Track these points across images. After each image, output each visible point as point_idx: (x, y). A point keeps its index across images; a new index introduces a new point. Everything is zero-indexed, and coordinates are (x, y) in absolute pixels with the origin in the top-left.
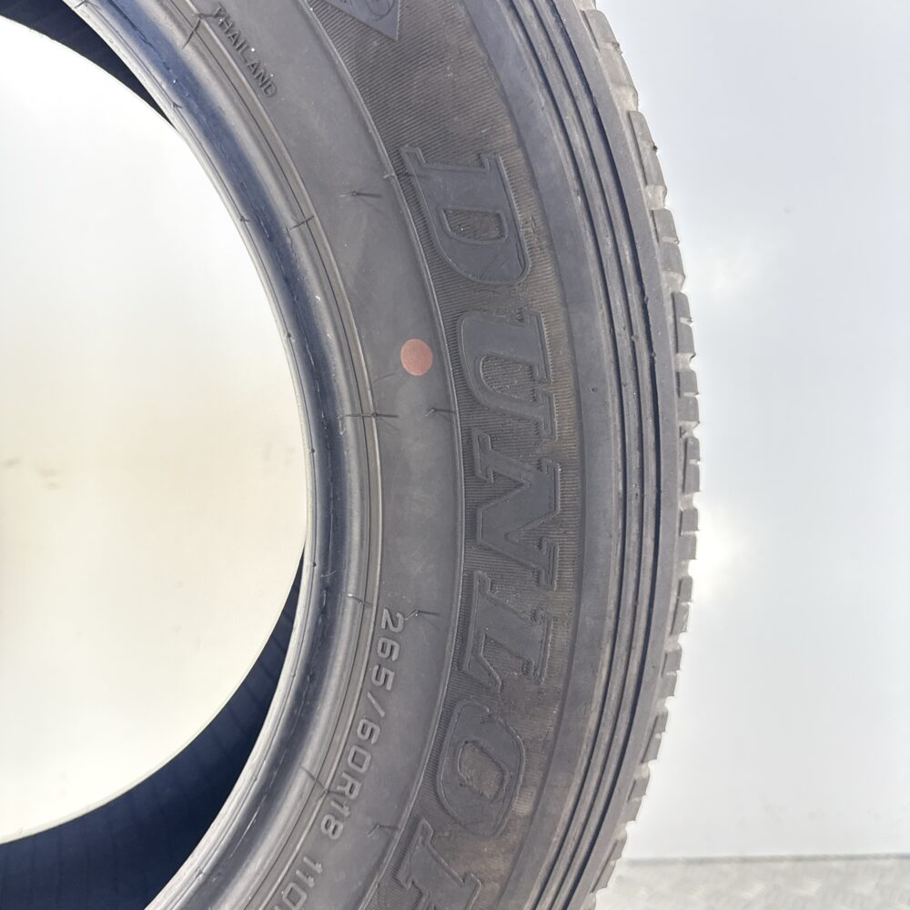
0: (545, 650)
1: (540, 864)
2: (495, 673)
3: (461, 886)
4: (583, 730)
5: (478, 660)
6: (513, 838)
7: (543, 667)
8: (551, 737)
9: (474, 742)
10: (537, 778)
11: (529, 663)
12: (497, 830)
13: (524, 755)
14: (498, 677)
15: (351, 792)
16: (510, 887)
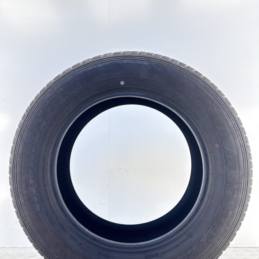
0: (236, 178)
2: (230, 181)
3: (229, 206)
5: (228, 179)
6: (235, 200)
7: (236, 180)
8: (238, 188)
9: (229, 189)
10: (237, 193)
11: (234, 179)
12: (233, 199)
13: (235, 190)
15: (214, 196)
16: (235, 206)
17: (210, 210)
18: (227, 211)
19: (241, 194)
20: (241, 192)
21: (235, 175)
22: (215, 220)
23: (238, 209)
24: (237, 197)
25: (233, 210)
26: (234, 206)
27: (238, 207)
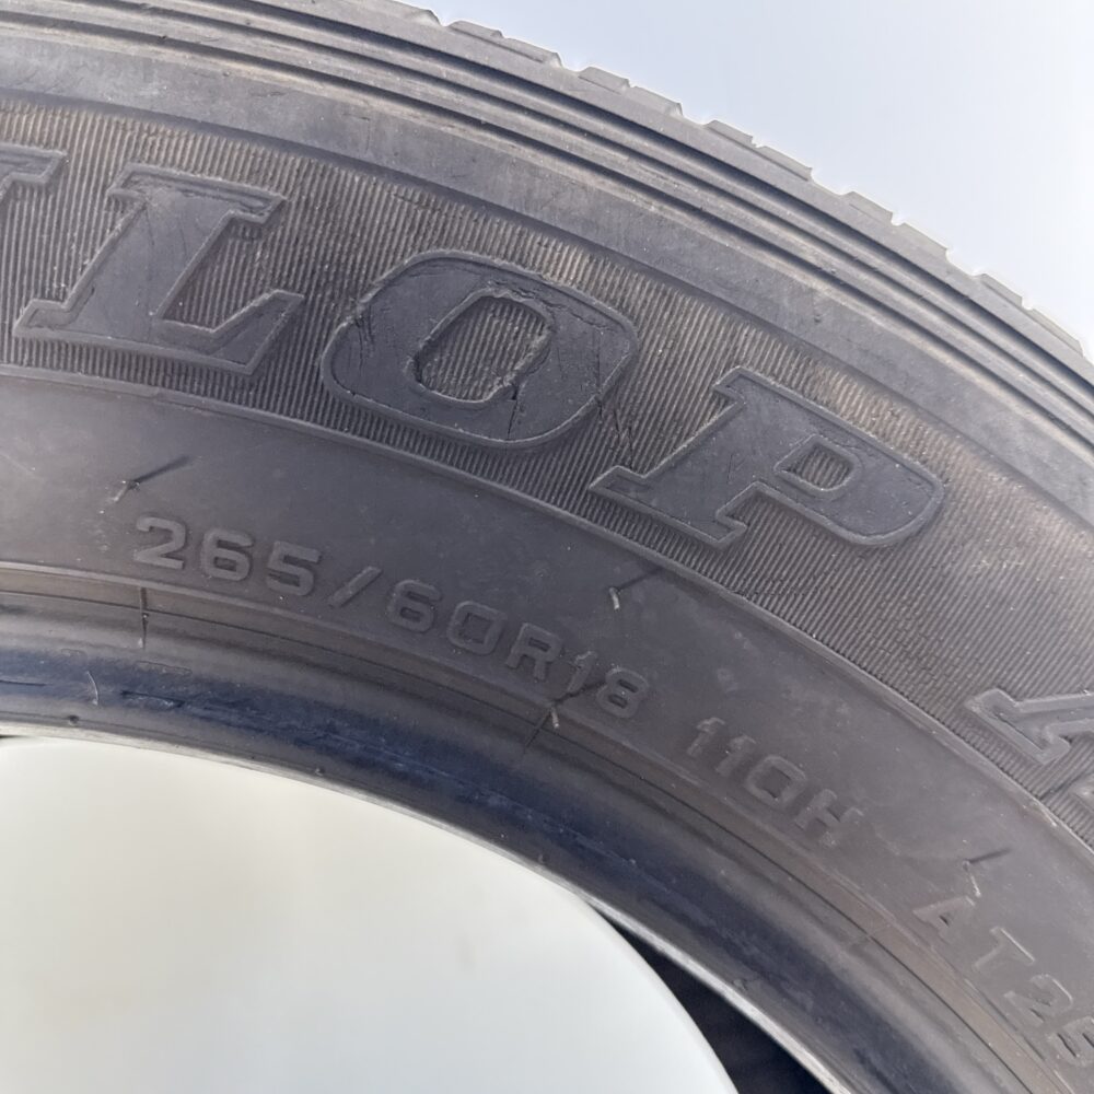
0: (205, 185)
1: (703, 243)
2: (255, 303)
3: (742, 410)
4: (405, 128)
5: (226, 339)
6: (639, 291)
7: (243, 193)
8: (414, 193)
9: (419, 362)
10: (508, 230)
11: (233, 222)
12: (618, 323)
13: (447, 252)
14: (266, 296)
15: (545, 648)
16: (752, 306)
17: (773, 759)
18: (834, 457)
19: (545, 161)
20: (500, 160)
21: (162, 198)
22: (976, 705)
23: (797, 275)
24: (592, 248)
25: (809, 354)
26: (747, 333)
27: (772, 261)
